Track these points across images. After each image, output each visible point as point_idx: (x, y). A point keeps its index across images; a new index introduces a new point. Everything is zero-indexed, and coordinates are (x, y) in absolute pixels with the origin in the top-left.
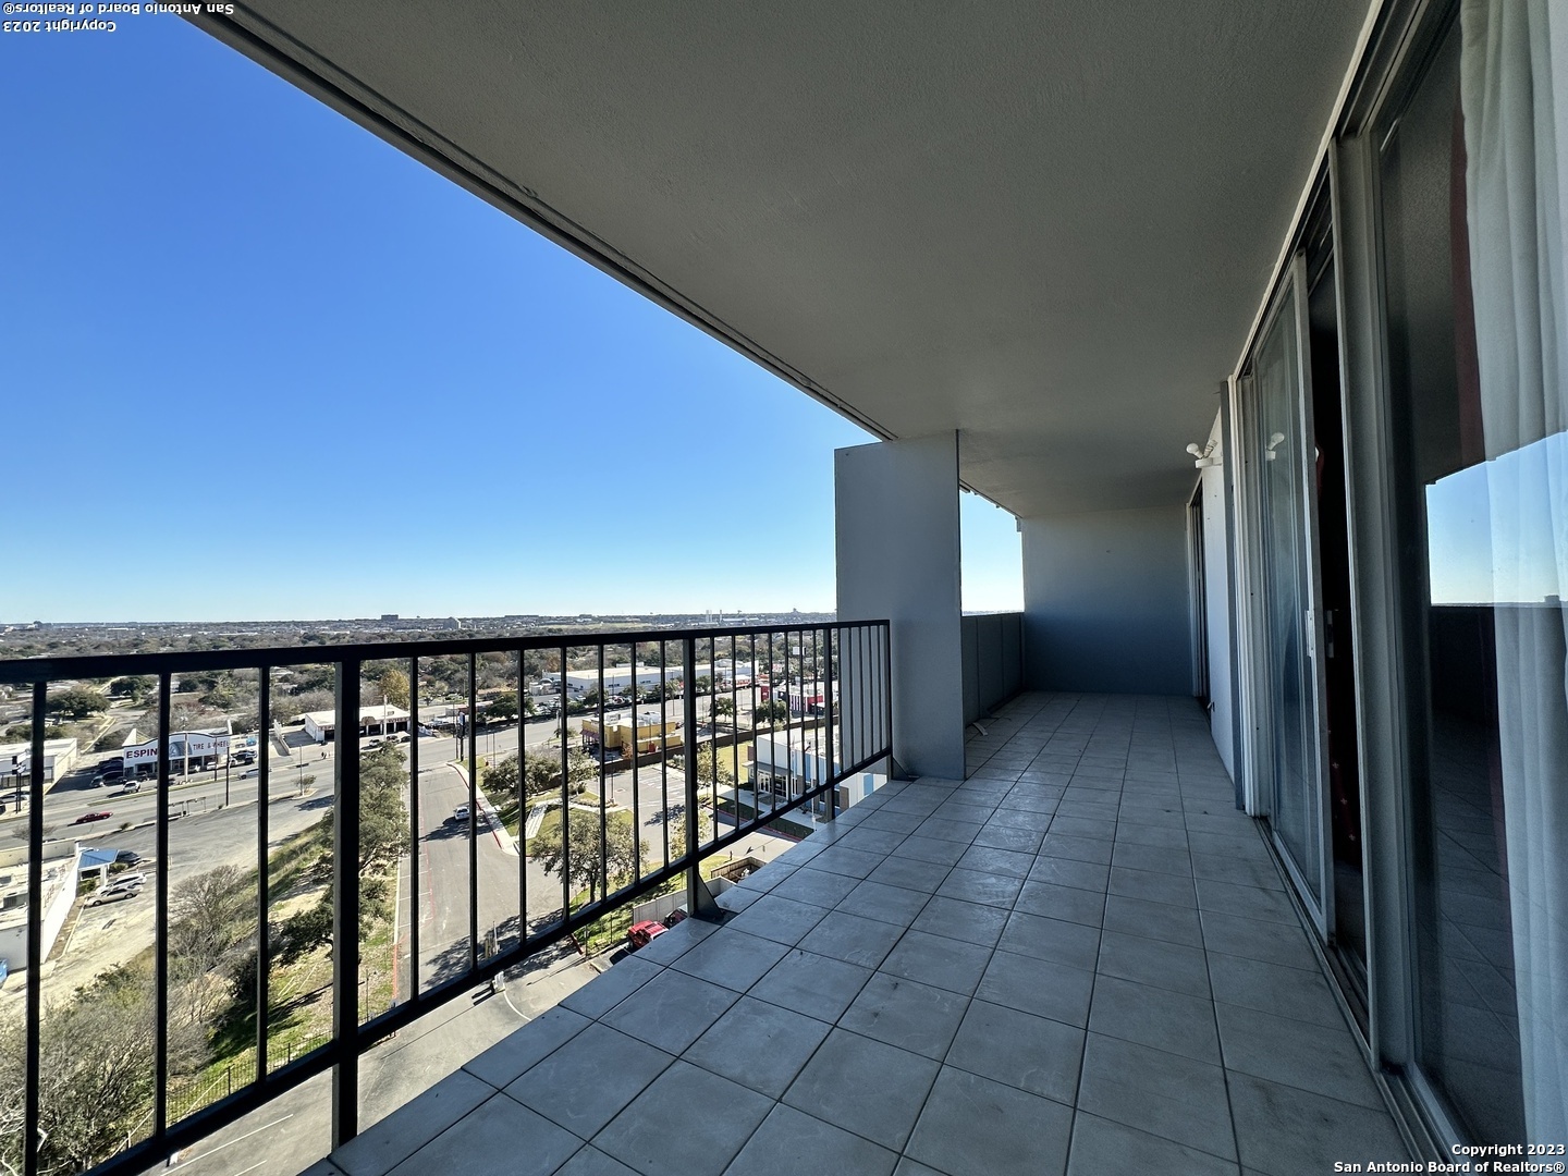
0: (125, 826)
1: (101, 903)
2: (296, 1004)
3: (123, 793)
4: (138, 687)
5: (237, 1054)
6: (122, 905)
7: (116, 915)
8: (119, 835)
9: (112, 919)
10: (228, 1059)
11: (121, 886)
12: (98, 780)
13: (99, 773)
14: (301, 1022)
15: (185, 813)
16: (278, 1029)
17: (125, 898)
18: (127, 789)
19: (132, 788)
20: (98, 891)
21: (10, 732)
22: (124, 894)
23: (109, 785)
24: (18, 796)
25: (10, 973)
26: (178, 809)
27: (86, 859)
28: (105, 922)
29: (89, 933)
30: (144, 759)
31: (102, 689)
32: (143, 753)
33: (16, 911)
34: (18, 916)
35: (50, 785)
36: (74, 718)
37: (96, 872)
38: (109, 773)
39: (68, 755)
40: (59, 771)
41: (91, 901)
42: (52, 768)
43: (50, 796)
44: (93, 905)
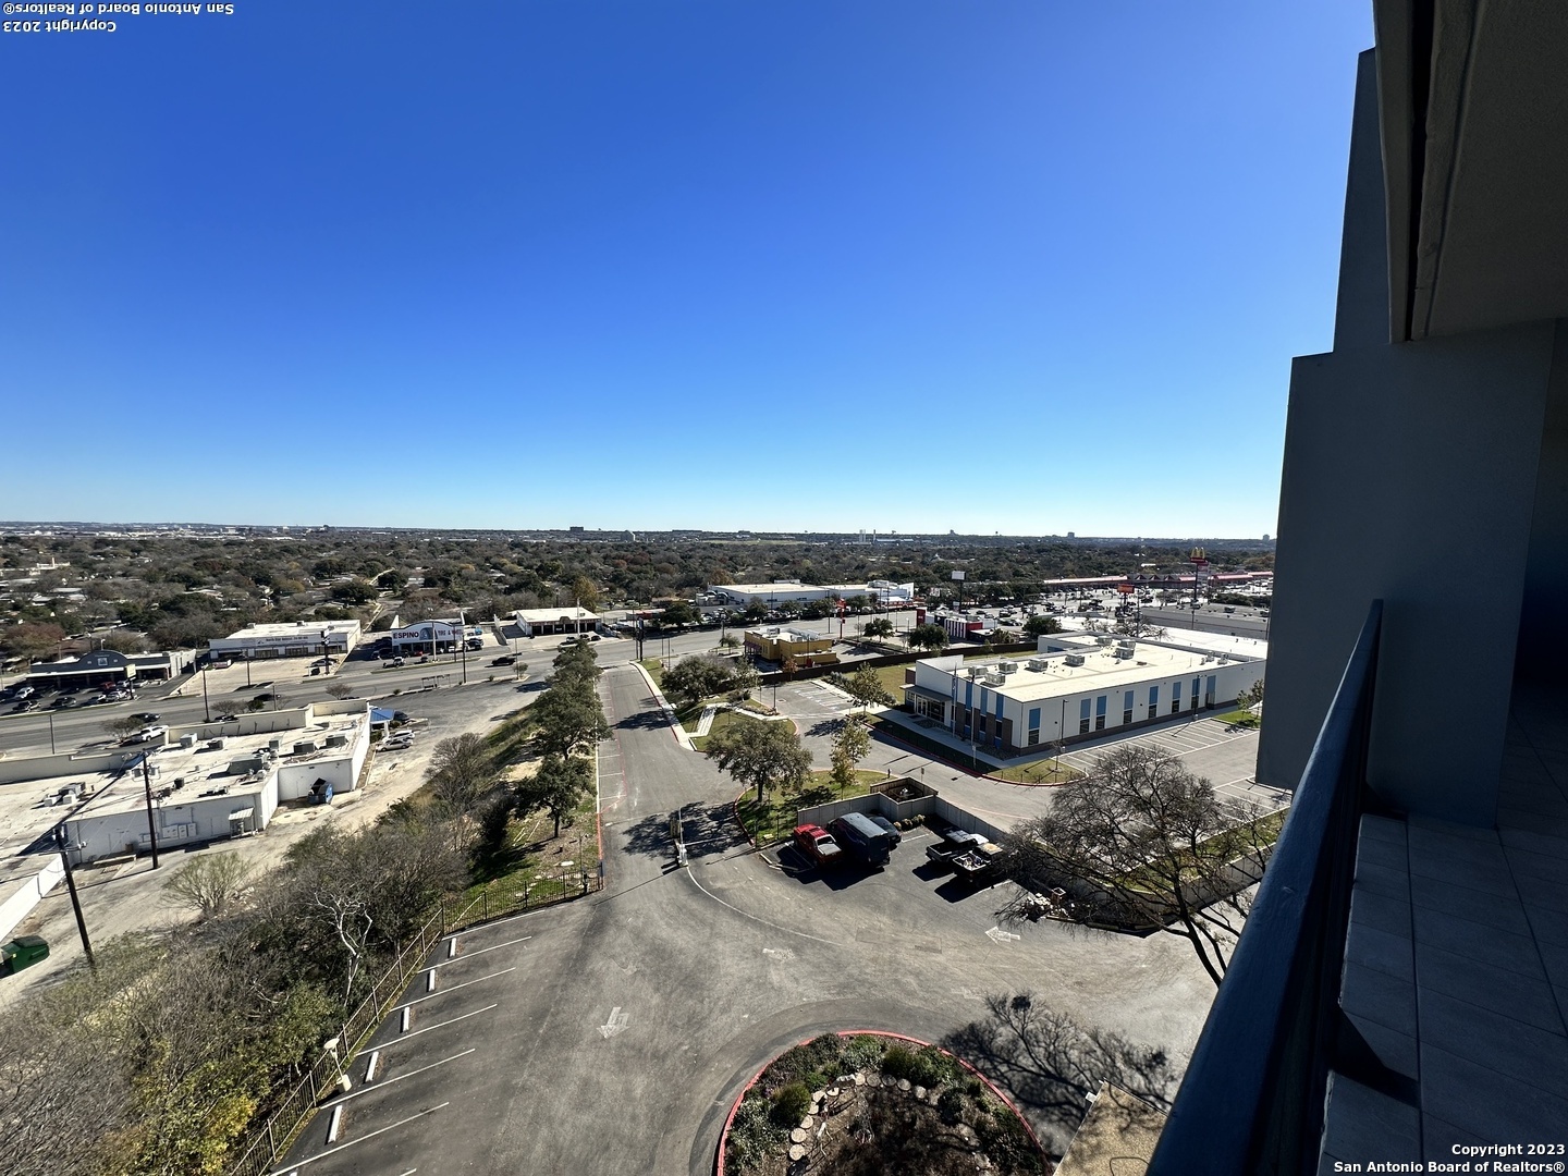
0: (397, 692)
1: (387, 750)
2: (526, 850)
3: (393, 666)
4: (396, 582)
5: (488, 881)
6: (400, 753)
7: (397, 760)
8: (393, 699)
9: (394, 763)
10: (484, 884)
11: (398, 739)
12: (377, 655)
13: (376, 649)
14: (532, 865)
15: (436, 686)
16: (516, 868)
17: (402, 748)
18: (396, 663)
19: (399, 662)
20: (384, 740)
21: (316, 612)
22: (400, 745)
23: (383, 658)
24: (327, 662)
25: (334, 794)
26: (432, 682)
27: (375, 715)
28: (390, 765)
29: (381, 771)
30: (406, 640)
31: (373, 582)
32: (404, 634)
33: (333, 750)
34: (336, 753)
35: (346, 655)
36: (356, 604)
37: (381, 726)
38: (383, 649)
39: (354, 633)
40: (351, 645)
41: (380, 748)
42: (346, 642)
43: (346, 664)
44: (382, 751)
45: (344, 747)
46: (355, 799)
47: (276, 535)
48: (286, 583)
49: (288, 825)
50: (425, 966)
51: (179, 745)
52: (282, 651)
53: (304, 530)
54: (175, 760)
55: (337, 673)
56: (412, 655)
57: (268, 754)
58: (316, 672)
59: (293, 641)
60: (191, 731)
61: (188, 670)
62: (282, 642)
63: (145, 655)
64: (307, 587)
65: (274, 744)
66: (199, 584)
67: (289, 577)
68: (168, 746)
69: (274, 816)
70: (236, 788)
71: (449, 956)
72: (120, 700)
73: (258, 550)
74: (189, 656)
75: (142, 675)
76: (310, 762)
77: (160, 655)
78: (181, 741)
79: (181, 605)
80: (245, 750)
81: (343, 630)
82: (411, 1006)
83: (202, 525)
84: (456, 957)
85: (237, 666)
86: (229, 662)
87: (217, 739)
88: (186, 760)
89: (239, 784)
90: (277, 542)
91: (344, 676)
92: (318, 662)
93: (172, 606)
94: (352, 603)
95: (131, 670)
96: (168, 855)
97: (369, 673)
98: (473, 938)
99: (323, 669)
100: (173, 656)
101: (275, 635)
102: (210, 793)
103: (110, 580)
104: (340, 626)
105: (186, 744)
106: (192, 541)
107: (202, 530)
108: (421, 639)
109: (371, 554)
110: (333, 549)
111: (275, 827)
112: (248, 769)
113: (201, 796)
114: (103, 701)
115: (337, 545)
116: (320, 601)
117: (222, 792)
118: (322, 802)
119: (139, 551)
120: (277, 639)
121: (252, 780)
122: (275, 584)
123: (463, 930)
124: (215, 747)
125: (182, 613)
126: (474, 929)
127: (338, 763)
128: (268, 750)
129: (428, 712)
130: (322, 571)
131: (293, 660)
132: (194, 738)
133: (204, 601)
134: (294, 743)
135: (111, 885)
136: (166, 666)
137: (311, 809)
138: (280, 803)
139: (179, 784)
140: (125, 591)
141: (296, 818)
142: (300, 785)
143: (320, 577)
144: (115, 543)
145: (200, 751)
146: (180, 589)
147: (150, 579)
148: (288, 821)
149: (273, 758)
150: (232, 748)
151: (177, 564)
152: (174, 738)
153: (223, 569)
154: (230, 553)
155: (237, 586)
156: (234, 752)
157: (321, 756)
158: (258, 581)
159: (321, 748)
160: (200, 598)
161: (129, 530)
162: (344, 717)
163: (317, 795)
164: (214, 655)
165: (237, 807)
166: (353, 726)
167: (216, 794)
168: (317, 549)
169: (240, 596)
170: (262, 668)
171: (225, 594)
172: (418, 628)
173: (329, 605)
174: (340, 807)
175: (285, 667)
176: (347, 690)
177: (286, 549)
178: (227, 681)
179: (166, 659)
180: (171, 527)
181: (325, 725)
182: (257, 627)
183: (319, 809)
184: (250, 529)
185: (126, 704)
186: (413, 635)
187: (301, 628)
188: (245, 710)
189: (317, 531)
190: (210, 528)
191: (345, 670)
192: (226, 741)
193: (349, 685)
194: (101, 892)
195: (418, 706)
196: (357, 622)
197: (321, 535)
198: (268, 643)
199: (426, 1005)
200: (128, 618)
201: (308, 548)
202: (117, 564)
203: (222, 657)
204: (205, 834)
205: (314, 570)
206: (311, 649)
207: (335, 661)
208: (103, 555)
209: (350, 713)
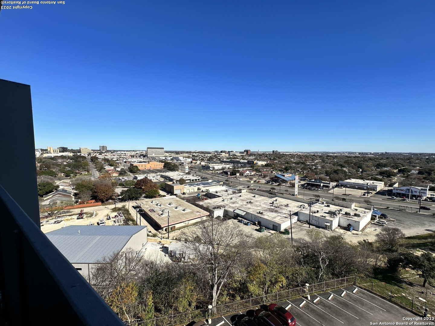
0: (388, 208)
1: (375, 224)
3: (391, 199)
4: (405, 171)
5: (381, 281)
6: (380, 227)
7: (377, 229)
8: (386, 209)
9: (376, 229)
10: (379, 281)
11: (380, 222)
12: (386, 194)
13: (387, 192)
14: (404, 288)
15: (405, 210)
16: (396, 285)
17: (381, 225)
18: (392, 198)
19: (393, 198)
20: (376, 221)
21: (371, 178)
22: (380, 224)
23: (388, 196)
24: (368, 193)
25: (353, 230)
26: (403, 208)
27: (374, 212)
28: (374, 229)
29: (370, 230)
30: (399, 191)
31: (396, 171)
32: (398, 189)
33: (356, 217)
34: (356, 219)
35: (376, 192)
36: (387, 177)
37: (376, 216)
38: (389, 193)
39: (380, 186)
40: (378, 189)
41: (373, 223)
42: (376, 188)
43: (375, 195)
44: (373, 224)
45: (359, 218)
46: (359, 234)
47: (369, 155)
48: (366, 168)
49: (338, 232)
50: (344, 289)
51: (321, 203)
52: (357, 187)
53: (378, 153)
54: (320, 206)
55: (371, 197)
56: (400, 197)
57: (338, 212)
58: (364, 195)
59: (360, 185)
60: (325, 201)
61: (333, 188)
62: (357, 185)
63: (326, 182)
64: (372, 170)
65: (341, 210)
66: (344, 167)
67: (368, 167)
68: (320, 203)
69: (336, 228)
70: (328, 217)
71: (352, 292)
72: (319, 191)
73: (362, 159)
74: (335, 184)
75: (323, 186)
76: (348, 218)
77: (329, 182)
78: (322, 202)
79: (338, 172)
80: (334, 209)
81: (377, 184)
82: (334, 295)
83: (350, 152)
84: (355, 294)
85: (344, 189)
86: (343, 187)
87: (329, 204)
88: (322, 207)
89: (329, 217)
90: (368, 157)
91: (373, 198)
92: (366, 192)
93: (336, 172)
94: (386, 177)
95: (322, 185)
96: (312, 226)
97: (381, 199)
98: (364, 294)
99: (366, 195)
100: (331, 183)
101: (356, 182)
102: (322, 216)
103: (327, 164)
104: (376, 183)
105: (323, 203)
106: (347, 156)
107: (350, 153)
108: (405, 192)
109: (399, 161)
110: (385, 159)
111: (335, 231)
112: (332, 214)
113: (321, 216)
114: (316, 190)
115: (387, 158)
116: (375, 175)
117: (325, 217)
118: (349, 230)
119: (334, 158)
120: (356, 183)
121: (332, 217)
122: (363, 169)
123: (362, 288)
124: (328, 206)
125: (337, 174)
126: (366, 291)
127: (356, 221)
128: (339, 211)
129: (397, 218)
130: (379, 166)
131: (359, 190)
132: (325, 203)
133: (343, 171)
134: (345, 212)
135: (302, 227)
136: (329, 185)
137: (345, 231)
138: (339, 226)
139: (318, 211)
140: (329, 167)
141: (341, 231)
142: (344, 224)
143: (378, 168)
144: (330, 156)
145: (325, 206)
146: (339, 168)
147: (334, 165)
148: (339, 231)
149: (339, 213)
150: (332, 208)
151: (341, 162)
152: (321, 201)
153: (351, 164)
154: (355, 160)
155: (353, 168)
156: (331, 209)
157: (352, 218)
158: (359, 167)
159: (352, 216)
160: (342, 170)
161: (334, 153)
162: (364, 209)
163: (348, 228)
164: (340, 185)
165: (327, 222)
166: (365, 213)
167: (323, 217)
168: (380, 159)
169: (352, 171)
170: (351, 191)
171: (349, 170)
172: (405, 188)
173: (377, 176)
174: (353, 234)
175: (357, 192)
176: (371, 202)
177: (370, 159)
178: (341, 192)
179: (329, 184)
180: (343, 153)
181: (356, 210)
182: (352, 179)
183: (347, 232)
184: (362, 153)
185: (320, 192)
186: (402, 190)
187: (364, 182)
188: (341, 200)
189: (382, 154)
190: (352, 153)
191: (374, 196)
192: (331, 205)
193: (371, 201)
194: (300, 227)
195: (394, 215)
196: (383, 183)
197: (383, 155)
198: (353, 184)
199: (338, 299)
200: (327, 174)
201: (377, 159)
202: (329, 161)
203: (342, 186)
204: (320, 225)
205: (376, 165)
206: (365, 188)
207: (371, 193)
208: (327, 159)
209: (366, 209)
